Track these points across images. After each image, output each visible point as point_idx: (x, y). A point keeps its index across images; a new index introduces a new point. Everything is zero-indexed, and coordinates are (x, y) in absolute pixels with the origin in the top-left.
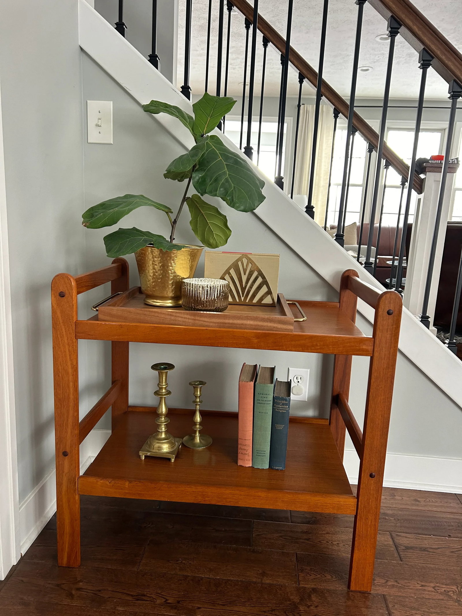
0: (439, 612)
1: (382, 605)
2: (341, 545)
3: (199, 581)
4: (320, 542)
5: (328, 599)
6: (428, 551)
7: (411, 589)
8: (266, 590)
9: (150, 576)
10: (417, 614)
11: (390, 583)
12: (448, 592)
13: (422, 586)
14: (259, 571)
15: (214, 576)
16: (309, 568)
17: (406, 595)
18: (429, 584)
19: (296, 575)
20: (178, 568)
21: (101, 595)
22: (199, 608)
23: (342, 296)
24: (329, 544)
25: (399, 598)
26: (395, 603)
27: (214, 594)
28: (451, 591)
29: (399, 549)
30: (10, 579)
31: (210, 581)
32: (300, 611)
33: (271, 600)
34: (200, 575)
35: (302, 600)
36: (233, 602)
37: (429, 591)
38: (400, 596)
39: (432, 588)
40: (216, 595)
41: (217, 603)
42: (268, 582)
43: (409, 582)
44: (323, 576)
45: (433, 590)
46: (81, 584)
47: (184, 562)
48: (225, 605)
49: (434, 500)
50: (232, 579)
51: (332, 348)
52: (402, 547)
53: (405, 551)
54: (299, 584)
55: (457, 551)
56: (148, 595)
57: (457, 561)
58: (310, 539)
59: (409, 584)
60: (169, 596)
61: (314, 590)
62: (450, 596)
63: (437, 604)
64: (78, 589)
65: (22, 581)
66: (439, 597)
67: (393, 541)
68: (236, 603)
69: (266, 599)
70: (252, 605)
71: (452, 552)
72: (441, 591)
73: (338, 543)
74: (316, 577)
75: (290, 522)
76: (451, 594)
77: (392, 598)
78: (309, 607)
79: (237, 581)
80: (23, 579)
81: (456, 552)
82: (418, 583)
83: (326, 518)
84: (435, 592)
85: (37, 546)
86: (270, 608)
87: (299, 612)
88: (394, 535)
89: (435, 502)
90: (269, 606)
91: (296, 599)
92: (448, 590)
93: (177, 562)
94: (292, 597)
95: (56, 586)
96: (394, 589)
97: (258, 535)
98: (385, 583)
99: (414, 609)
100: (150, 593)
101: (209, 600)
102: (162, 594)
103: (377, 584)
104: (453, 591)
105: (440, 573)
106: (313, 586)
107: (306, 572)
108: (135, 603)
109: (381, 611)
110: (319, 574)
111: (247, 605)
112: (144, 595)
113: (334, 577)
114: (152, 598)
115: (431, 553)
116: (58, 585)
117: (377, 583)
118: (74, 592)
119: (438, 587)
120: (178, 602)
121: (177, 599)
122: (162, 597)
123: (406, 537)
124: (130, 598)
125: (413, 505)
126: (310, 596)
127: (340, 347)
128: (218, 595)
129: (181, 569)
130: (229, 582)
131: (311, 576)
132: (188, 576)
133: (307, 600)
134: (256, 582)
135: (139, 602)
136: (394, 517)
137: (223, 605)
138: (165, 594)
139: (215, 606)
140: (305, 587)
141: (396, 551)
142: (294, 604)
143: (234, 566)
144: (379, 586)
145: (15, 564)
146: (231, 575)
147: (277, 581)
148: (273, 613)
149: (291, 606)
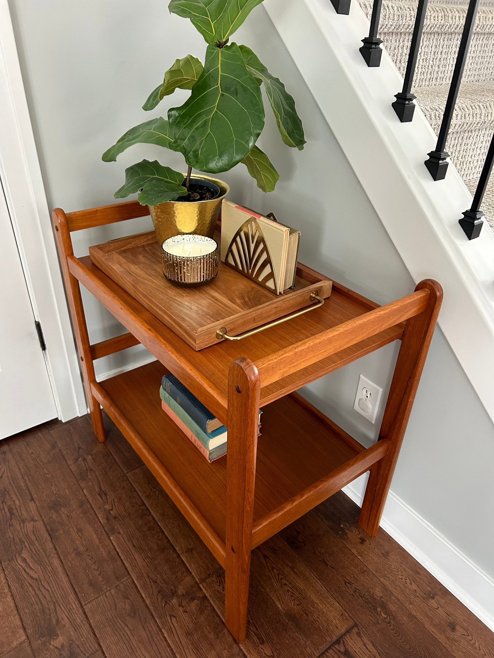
2: (287, 588)
3: (146, 515)
5: (201, 616)
9: (126, 484)
14: (192, 545)
15: (158, 521)
19: (209, 575)
20: (148, 493)
21: (89, 473)
22: (119, 533)
24: (277, 577)
27: (140, 533)
29: (337, 646)
30: (66, 424)
31: (152, 521)
32: (171, 602)
33: (166, 574)
34: (151, 511)
35: (183, 595)
36: (142, 550)
40: (140, 535)
41: (133, 541)
42: (183, 559)
46: (90, 457)
47: (157, 492)
48: (135, 547)
50: (166, 533)
52: (343, 647)
53: (340, 654)
56: (108, 497)
58: (268, 558)
60: (117, 507)
61: (204, 599)
65: (70, 430)
67: (344, 634)
68: (143, 553)
69: (163, 569)
70: (148, 564)
73: (285, 584)
74: (222, 591)
78: (180, 605)
79: (167, 538)
83: (314, 553)
86: (156, 578)
87: (168, 602)
88: (355, 630)
90: (156, 576)
91: (182, 591)
93: (153, 489)
94: (180, 587)
98: (268, 656)
100: (110, 496)
101: (132, 534)
102: (115, 503)
106: (207, 595)
107: (220, 580)
108: (96, 495)
111: (146, 561)
112: (106, 495)
114: (107, 500)
116: (79, 448)
117: (260, 648)
118: (80, 459)
121: (117, 515)
122: (112, 505)
123: (365, 644)
124: (97, 489)
125: (438, 627)
126: (193, 599)
128: (142, 536)
129: (148, 497)
130: (160, 534)
131: (219, 586)
132: (145, 505)
133: (187, 600)
134: (176, 550)
135: (98, 496)
136: (389, 616)
137: (134, 546)
138: (116, 505)
139: (129, 541)
140: (201, 589)
141: (329, 645)
142: (174, 593)
143: (180, 525)
144: (258, 652)
145: (79, 416)
146: (170, 530)
147: (190, 565)
148: (152, 583)
149: (170, 591)
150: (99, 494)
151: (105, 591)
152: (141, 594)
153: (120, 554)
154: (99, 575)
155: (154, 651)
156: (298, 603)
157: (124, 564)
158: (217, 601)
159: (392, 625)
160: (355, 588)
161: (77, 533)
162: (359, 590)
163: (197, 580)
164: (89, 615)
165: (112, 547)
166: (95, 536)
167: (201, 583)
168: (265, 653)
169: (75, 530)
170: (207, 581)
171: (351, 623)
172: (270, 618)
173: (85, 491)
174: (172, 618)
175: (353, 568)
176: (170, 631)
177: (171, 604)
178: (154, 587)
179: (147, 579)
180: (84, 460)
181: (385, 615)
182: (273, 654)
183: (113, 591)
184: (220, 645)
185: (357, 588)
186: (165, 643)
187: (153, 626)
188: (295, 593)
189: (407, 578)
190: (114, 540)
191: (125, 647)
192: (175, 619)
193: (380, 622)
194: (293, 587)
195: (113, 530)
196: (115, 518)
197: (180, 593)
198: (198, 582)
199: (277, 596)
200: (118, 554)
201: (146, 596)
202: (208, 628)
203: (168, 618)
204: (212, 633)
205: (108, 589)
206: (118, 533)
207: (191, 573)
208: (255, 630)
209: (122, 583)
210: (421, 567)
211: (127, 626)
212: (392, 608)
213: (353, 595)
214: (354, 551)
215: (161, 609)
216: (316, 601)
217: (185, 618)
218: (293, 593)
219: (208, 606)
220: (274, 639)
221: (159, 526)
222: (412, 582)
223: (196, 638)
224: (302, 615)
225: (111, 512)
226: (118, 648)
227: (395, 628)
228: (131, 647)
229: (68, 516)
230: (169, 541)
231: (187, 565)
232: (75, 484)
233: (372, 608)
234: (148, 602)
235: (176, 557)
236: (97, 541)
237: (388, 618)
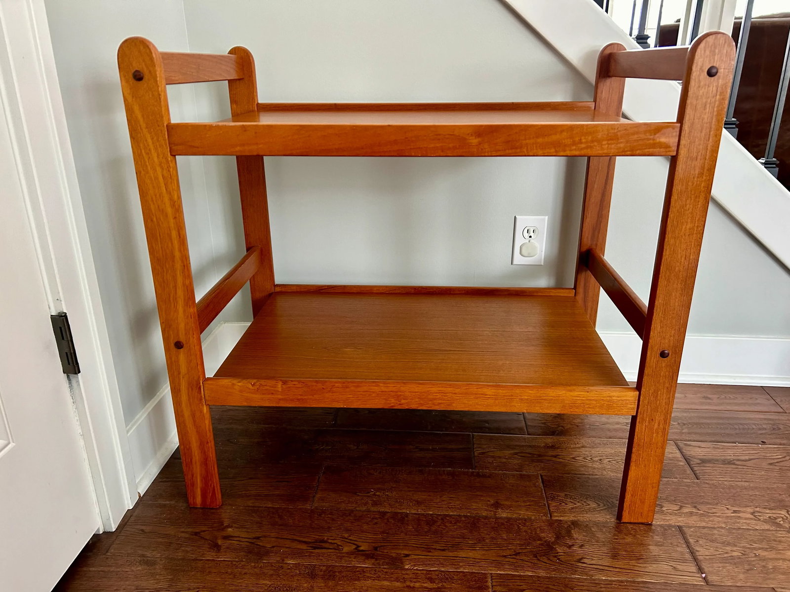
0: (768, 547)
1: (679, 541)
2: (606, 461)
3: (404, 518)
4: (573, 458)
5: (597, 536)
6: (734, 464)
7: (719, 517)
8: (503, 526)
9: (330, 515)
10: (734, 551)
11: (685, 510)
12: (776, 519)
13: (735, 512)
14: (489, 501)
15: (425, 511)
16: (563, 494)
17: (712, 526)
18: (745, 509)
19: (545, 505)
20: (370, 502)
21: (261, 544)
22: (407, 555)
23: (599, 91)
24: (587, 461)
25: (702, 529)
26: (699, 538)
27: (428, 536)
28: (779, 517)
29: (692, 463)
30: (124, 529)
31: (419, 517)
32: (558, 553)
33: (513, 540)
34: (404, 511)
35: (558, 538)
36: (457, 545)
37: (746, 519)
38: (704, 528)
39: (750, 515)
40: (431, 537)
41: (434, 547)
42: (504, 515)
43: (714, 507)
44: (584, 504)
45: (752, 516)
46: (230, 529)
47: (378, 493)
48: (445, 549)
49: (731, 397)
50: (451, 513)
51: (607, 146)
52: (695, 460)
53: (702, 465)
54: (551, 516)
55: (777, 462)
56: (330, 541)
57: (779, 475)
58: (558, 455)
59: (714, 510)
60: (360, 540)
61: (575, 524)
62: (779, 525)
63: (762, 536)
64: (226, 538)
65: (142, 530)
66: (763, 528)
67: (682, 453)
68: (462, 546)
69: (505, 539)
70: (485, 549)
71: (771, 464)
72: (765, 518)
73: (601, 460)
74: (575, 506)
75: (527, 434)
76: (780, 521)
77: (692, 530)
78: (570, 547)
79: (459, 516)
80: (143, 528)
81: (776, 464)
82: (728, 509)
84: (756, 520)
85: (161, 482)
86: (513, 550)
87: (557, 555)
88: (681, 444)
89: (734, 399)
90: (510, 549)
91: (550, 537)
92: (774, 516)
93: (368, 494)
94: (543, 535)
95: (192, 535)
96: (694, 518)
97: (483, 453)
98: (679, 510)
99: (729, 544)
100: (332, 538)
101: (421, 543)
102: (350, 538)
103: (668, 512)
104: (782, 517)
105: (757, 493)
106: (572, 518)
107: (559, 500)
108: (312, 553)
109: (679, 549)
110: (578, 502)
111: (478, 549)
112: (326, 542)
113: (602, 505)
114: (336, 545)
115: (739, 467)
116: (196, 534)
118: (220, 542)
119: (759, 512)
120: (376, 549)
121: (373, 545)
122: (350, 543)
123: (699, 447)
124: (304, 547)
125: (702, 404)
126: (569, 533)
127: (621, 142)
128: (432, 536)
129: (375, 504)
130: (448, 518)
131: (567, 504)
132: (386, 512)
133: (566, 538)
134: (486, 517)
135: (318, 551)
136: (678, 421)
137: (443, 550)
138: (355, 539)
139: (430, 552)
140: (560, 521)
141: (688, 466)
142: (548, 545)
143: (452, 496)
144: (670, 514)
145: (131, 508)
146: (449, 508)
147: (518, 514)
148: (518, 557)
149: (542, 547)
150: (315, 548)
152: (524, 575)
153: (443, 569)
157: (462, 573)
158: (585, 515)
165: (423, 572)
166: (386, 583)
170: (552, 510)
173: (290, 562)
174: (582, 561)
176: (601, 571)
177: (561, 554)
178: (524, 558)
179: (507, 560)
184: (646, 538)
186: (614, 582)
187: (581, 584)
190: (415, 566)
192: (585, 559)
194: (607, 456)
195: (396, 560)
197: (551, 539)
198: (547, 519)
199: (611, 471)
200: (439, 571)
201: (532, 571)
202: (616, 537)
203: (580, 564)
204: (625, 537)
206: (404, 557)
209: (492, 586)
215: (563, 566)
217: (590, 550)
218: (615, 460)
219: (588, 524)
220: (661, 497)
221: (433, 514)
223: (624, 553)
227: (693, 424)
230: (465, 516)
231: (517, 516)
232: (262, 567)
234: (542, 574)
236: (398, 584)
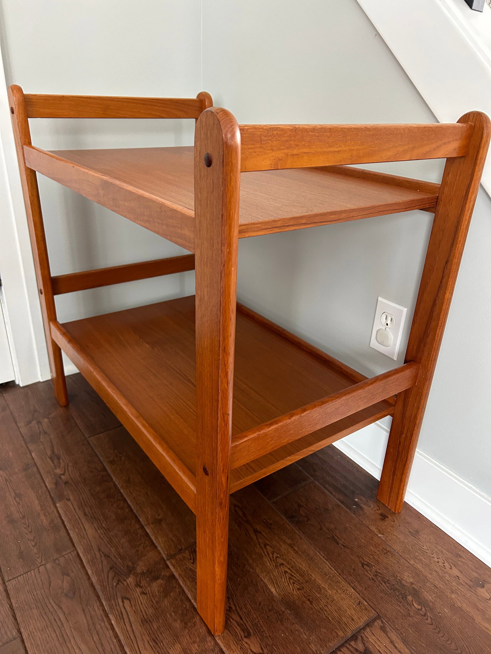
3: (106, 481)
4: (266, 544)
5: (166, 599)
8: (134, 535)
9: (87, 449)
14: (159, 515)
15: (121, 488)
19: (181, 550)
20: (111, 459)
21: (41, 436)
22: (69, 500)
24: (271, 555)
27: (95, 500)
31: (112, 487)
32: (125, 581)
33: (123, 547)
34: (113, 477)
35: (143, 573)
36: (96, 519)
40: (95, 502)
41: (86, 508)
47: (123, 458)
48: (87, 515)
50: (129, 502)
52: (362, 645)
56: (61, 461)
58: (260, 533)
60: (70, 472)
61: (170, 578)
65: (27, 394)
67: (363, 628)
68: (96, 522)
69: (120, 542)
70: (101, 536)
73: (282, 564)
75: (273, 501)
78: (138, 585)
79: (129, 506)
83: (321, 529)
86: (109, 551)
87: (122, 580)
91: (141, 567)
93: (119, 454)
94: (141, 563)
95: (34, 410)
100: (64, 460)
101: (85, 501)
102: (69, 467)
106: (176, 574)
108: (46, 459)
111: (99, 532)
112: (59, 459)
114: (59, 464)
117: (244, 642)
118: (34, 422)
121: (69, 480)
122: (65, 469)
124: (49, 453)
126: (156, 578)
128: (97, 503)
129: (112, 462)
130: (122, 502)
131: (193, 564)
132: (106, 471)
133: (148, 579)
134: (139, 521)
135: (49, 460)
136: (424, 607)
137: (85, 514)
138: (70, 470)
139: (79, 509)
140: (168, 567)
141: (342, 642)
142: (131, 570)
144: (241, 648)
145: (41, 381)
146: (134, 498)
147: (156, 538)
148: (103, 558)
149: (126, 568)
150: (51, 458)
151: (39, 565)
152: (86, 570)
153: (66, 523)
154: (34, 546)
155: (95, 642)
156: (299, 587)
157: (69, 534)
158: (188, 582)
159: (429, 618)
160: (376, 572)
161: (15, 499)
162: (381, 574)
163: (164, 556)
164: (11, 593)
165: (57, 515)
166: (37, 502)
167: (168, 559)
168: (251, 650)
169: (13, 494)
170: (177, 557)
171: (373, 614)
172: (260, 604)
173: (33, 455)
174: (125, 601)
175: (372, 548)
176: (120, 617)
177: (125, 583)
178: (105, 563)
179: (97, 553)
180: (39, 422)
181: (419, 605)
182: (263, 651)
183: (49, 566)
184: (188, 638)
185: (379, 571)
186: (111, 632)
187: (96, 609)
188: (295, 576)
189: (446, 562)
190: (61, 507)
191: (54, 635)
192: (128, 601)
193: (412, 614)
194: (292, 567)
195: (61, 497)
196: (66, 483)
197: (139, 570)
198: (165, 558)
199: (271, 578)
200: (63, 522)
201: (93, 573)
202: (173, 614)
203: (120, 601)
204: (179, 621)
205: (43, 563)
206: (67, 499)
207: (156, 547)
208: (238, 619)
209: (63, 556)
210: (463, 549)
211: (61, 608)
212: (429, 597)
213: (373, 579)
214: (373, 529)
215: (111, 589)
216: (323, 585)
217: (142, 601)
218: (292, 576)
219: (176, 587)
220: (264, 631)
221: (121, 493)
222: (453, 566)
223: (155, 627)
224: (304, 602)
225: (63, 477)
226: (44, 637)
227: (434, 623)
228: (63, 635)
229: (6, 480)
230: (132, 510)
231: (153, 538)
232: (22, 447)
233: (400, 596)
234: (94, 580)
235: (138, 528)
236: (38, 508)
237: (423, 609)
